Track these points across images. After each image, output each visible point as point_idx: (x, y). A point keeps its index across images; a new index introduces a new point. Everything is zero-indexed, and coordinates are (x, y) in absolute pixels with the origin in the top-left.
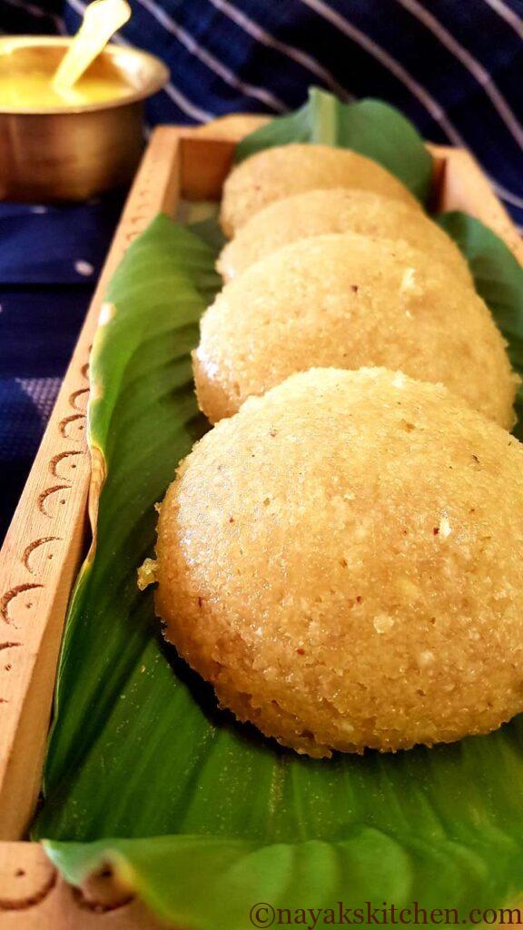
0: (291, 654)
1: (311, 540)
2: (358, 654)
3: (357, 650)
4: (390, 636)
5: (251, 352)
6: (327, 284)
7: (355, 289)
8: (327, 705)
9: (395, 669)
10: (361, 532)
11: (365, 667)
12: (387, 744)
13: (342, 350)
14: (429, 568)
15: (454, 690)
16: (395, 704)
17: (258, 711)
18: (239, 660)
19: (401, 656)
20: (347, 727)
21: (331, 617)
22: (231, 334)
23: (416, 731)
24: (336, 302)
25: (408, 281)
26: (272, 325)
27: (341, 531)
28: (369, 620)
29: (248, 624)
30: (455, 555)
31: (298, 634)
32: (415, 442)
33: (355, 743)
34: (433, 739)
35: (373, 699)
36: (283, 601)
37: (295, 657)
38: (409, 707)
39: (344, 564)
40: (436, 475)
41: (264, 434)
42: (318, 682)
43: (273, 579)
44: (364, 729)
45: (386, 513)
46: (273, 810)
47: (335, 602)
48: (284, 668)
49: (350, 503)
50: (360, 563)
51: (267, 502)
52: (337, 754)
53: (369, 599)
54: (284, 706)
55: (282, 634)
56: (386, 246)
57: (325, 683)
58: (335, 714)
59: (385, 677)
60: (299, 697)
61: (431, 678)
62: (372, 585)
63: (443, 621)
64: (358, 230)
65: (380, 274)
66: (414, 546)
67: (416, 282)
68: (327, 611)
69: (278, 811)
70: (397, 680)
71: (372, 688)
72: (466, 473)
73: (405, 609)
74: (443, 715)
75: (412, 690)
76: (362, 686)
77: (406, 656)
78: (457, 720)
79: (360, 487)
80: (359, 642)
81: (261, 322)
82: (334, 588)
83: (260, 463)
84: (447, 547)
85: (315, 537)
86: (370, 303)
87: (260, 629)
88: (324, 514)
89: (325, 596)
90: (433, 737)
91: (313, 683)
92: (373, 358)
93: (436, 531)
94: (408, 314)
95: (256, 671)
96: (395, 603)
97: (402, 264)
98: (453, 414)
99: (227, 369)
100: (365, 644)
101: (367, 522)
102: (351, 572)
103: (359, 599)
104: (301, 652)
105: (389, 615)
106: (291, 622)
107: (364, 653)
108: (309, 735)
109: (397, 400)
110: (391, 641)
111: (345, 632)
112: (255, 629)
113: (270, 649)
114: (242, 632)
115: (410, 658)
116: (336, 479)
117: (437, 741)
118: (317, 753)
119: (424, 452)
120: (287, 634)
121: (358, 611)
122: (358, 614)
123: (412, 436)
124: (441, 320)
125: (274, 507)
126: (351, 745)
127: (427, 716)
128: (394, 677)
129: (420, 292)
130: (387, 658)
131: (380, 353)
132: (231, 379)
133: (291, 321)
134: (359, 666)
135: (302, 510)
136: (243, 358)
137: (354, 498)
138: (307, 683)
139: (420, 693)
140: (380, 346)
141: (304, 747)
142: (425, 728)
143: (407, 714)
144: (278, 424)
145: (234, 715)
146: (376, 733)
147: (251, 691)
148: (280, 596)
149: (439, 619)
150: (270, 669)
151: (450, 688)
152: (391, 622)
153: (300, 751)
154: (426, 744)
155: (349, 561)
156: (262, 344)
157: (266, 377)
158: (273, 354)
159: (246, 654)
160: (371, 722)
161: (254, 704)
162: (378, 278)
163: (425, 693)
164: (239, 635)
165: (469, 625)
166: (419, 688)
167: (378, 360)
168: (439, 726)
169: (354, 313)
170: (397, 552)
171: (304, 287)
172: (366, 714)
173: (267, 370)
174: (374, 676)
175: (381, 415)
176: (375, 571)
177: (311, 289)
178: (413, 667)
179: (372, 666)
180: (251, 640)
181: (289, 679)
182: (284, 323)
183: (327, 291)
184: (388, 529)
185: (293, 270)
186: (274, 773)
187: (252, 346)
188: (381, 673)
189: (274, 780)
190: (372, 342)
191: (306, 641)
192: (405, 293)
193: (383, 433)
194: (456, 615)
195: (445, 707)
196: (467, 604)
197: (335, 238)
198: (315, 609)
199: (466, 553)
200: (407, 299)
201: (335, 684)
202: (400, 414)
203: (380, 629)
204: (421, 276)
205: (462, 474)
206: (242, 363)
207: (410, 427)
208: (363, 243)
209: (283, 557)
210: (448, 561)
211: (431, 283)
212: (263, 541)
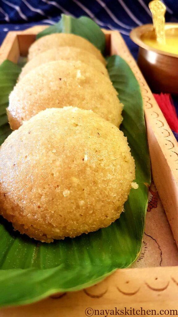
0: (36, 208)
1: (41, 168)
2: (58, 205)
3: (58, 203)
4: (69, 197)
5: (26, 106)
6: (50, 79)
7: (60, 79)
8: (50, 224)
9: (72, 208)
10: (58, 163)
11: (61, 209)
12: (72, 235)
13: (57, 101)
14: (82, 172)
15: (93, 213)
16: (72, 220)
17: (27, 229)
18: (19, 213)
19: (73, 203)
20: (58, 231)
21: (48, 193)
22: (19, 101)
23: (81, 229)
24: (54, 85)
25: (79, 75)
26: (32, 95)
27: (51, 164)
28: (62, 193)
29: (21, 200)
30: (90, 167)
31: (38, 201)
32: (78, 130)
33: (61, 236)
34: (87, 231)
35: (65, 219)
36: (32, 191)
37: (37, 209)
38: (77, 220)
39: (53, 174)
40: (84, 141)
41: (26, 133)
42: (46, 217)
43: (28, 183)
44: (63, 231)
45: (66, 155)
46: (33, 262)
47: (50, 188)
48: (34, 213)
49: (55, 153)
50: (58, 173)
51: (26, 157)
52: (55, 240)
53: (61, 185)
54: (35, 226)
55: (33, 202)
56: (72, 63)
57: (48, 216)
58: (53, 227)
59: (68, 211)
60: (40, 223)
61: (84, 209)
62: (62, 180)
63: (87, 190)
64: (62, 59)
65: (69, 73)
66: (76, 166)
67: (82, 74)
68: (47, 192)
69: (35, 262)
70: (72, 212)
71: (64, 215)
72: (95, 139)
73: (74, 187)
74: (90, 222)
75: (78, 215)
76: (60, 215)
77: (75, 203)
78: (95, 223)
79: (58, 147)
80: (59, 200)
81: (29, 94)
82: (49, 183)
83: (24, 143)
84: (87, 164)
85: (42, 166)
86: (66, 84)
87: (25, 201)
88: (45, 158)
89: (46, 186)
90: (87, 230)
91: (44, 217)
92: (69, 103)
93: (83, 160)
94: (79, 86)
95: (25, 216)
96: (70, 185)
97: (76, 69)
98: (92, 119)
99: (19, 113)
100: (61, 201)
101: (60, 159)
102: (55, 177)
103: (58, 186)
104: (39, 207)
105: (68, 190)
106: (35, 198)
107: (61, 204)
108: (45, 235)
109: (72, 116)
110: (70, 199)
111: (54, 198)
112: (23, 202)
113: (29, 207)
114: (19, 203)
115: (76, 203)
116: (49, 146)
117: (89, 231)
118: (49, 241)
119: (80, 133)
120: (34, 202)
121: (58, 190)
122: (58, 191)
123: (77, 128)
124: (92, 87)
125: (28, 158)
126: (60, 237)
127: (84, 223)
128: (71, 211)
129: (83, 78)
130: (68, 205)
131: (71, 101)
132: (20, 116)
133: (39, 93)
134: (59, 209)
135: (38, 158)
136: (23, 108)
137: (56, 152)
138: (42, 218)
139: (81, 215)
140: (71, 99)
141: (44, 239)
142: (84, 227)
143: (77, 223)
144: (31, 129)
145: (19, 232)
146: (67, 231)
147: (24, 223)
148: (31, 189)
149: (85, 189)
150: (29, 214)
151: (91, 212)
152: (69, 192)
153: (43, 241)
154: (85, 233)
155: (54, 173)
156: (29, 102)
157: (32, 114)
158: (33, 105)
159: (21, 210)
160: (65, 227)
161: (26, 227)
162: (68, 74)
163: (82, 215)
164: (18, 204)
165: (96, 190)
166: (80, 213)
167: (70, 104)
168: (89, 226)
169: (60, 88)
170: (70, 168)
171: (43, 81)
172: (63, 225)
173: (32, 112)
174: (64, 212)
175: (66, 122)
176: (63, 176)
177: (45, 81)
178: (78, 207)
179: (64, 208)
180: (22, 206)
181: (36, 217)
182: (36, 94)
183: (51, 81)
184: (67, 161)
185: (39, 75)
186: (34, 250)
187: (26, 103)
188: (67, 210)
189: (34, 252)
190: (68, 97)
191: (40, 203)
192: (78, 79)
193: (66, 128)
194: (91, 187)
195: (90, 219)
196: (95, 183)
197: (54, 62)
198: (43, 192)
199: (94, 166)
200: (79, 81)
201: (52, 216)
202: (73, 121)
203: (65, 195)
204: (83, 72)
205: (93, 139)
206: (23, 110)
207: (77, 125)
208: (64, 63)
209: (32, 175)
210: (88, 169)
211: (88, 74)
212: (25, 171)
